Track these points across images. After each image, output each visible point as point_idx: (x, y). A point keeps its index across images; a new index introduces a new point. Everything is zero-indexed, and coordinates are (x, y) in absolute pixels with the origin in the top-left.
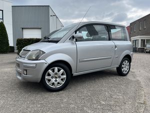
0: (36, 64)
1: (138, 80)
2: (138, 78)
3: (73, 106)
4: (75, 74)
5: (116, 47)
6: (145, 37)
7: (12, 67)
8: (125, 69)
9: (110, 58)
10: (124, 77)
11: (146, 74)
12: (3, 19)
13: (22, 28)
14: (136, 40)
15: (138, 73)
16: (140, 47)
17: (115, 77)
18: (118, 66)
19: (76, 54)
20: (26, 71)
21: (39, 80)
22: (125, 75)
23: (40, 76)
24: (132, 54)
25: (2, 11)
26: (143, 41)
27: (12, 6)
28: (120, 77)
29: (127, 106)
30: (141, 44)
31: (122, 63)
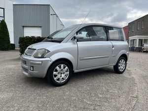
0: (42, 61)
1: (133, 78)
2: (133, 76)
3: (74, 98)
4: (76, 71)
5: (113, 46)
6: (143, 37)
7: (15, 64)
8: (121, 67)
9: (108, 57)
10: (121, 75)
11: (141, 72)
12: (4, 17)
13: (23, 27)
14: (133, 40)
15: (134, 71)
16: (137, 46)
17: (112, 74)
18: (114, 64)
19: (77, 53)
20: (33, 67)
21: (44, 76)
22: (121, 73)
23: (45, 72)
24: (128, 54)
25: (4, 9)
26: (141, 41)
27: (14, 5)
28: (116, 74)
29: (121, 99)
30: (139, 44)
31: (118, 62)
